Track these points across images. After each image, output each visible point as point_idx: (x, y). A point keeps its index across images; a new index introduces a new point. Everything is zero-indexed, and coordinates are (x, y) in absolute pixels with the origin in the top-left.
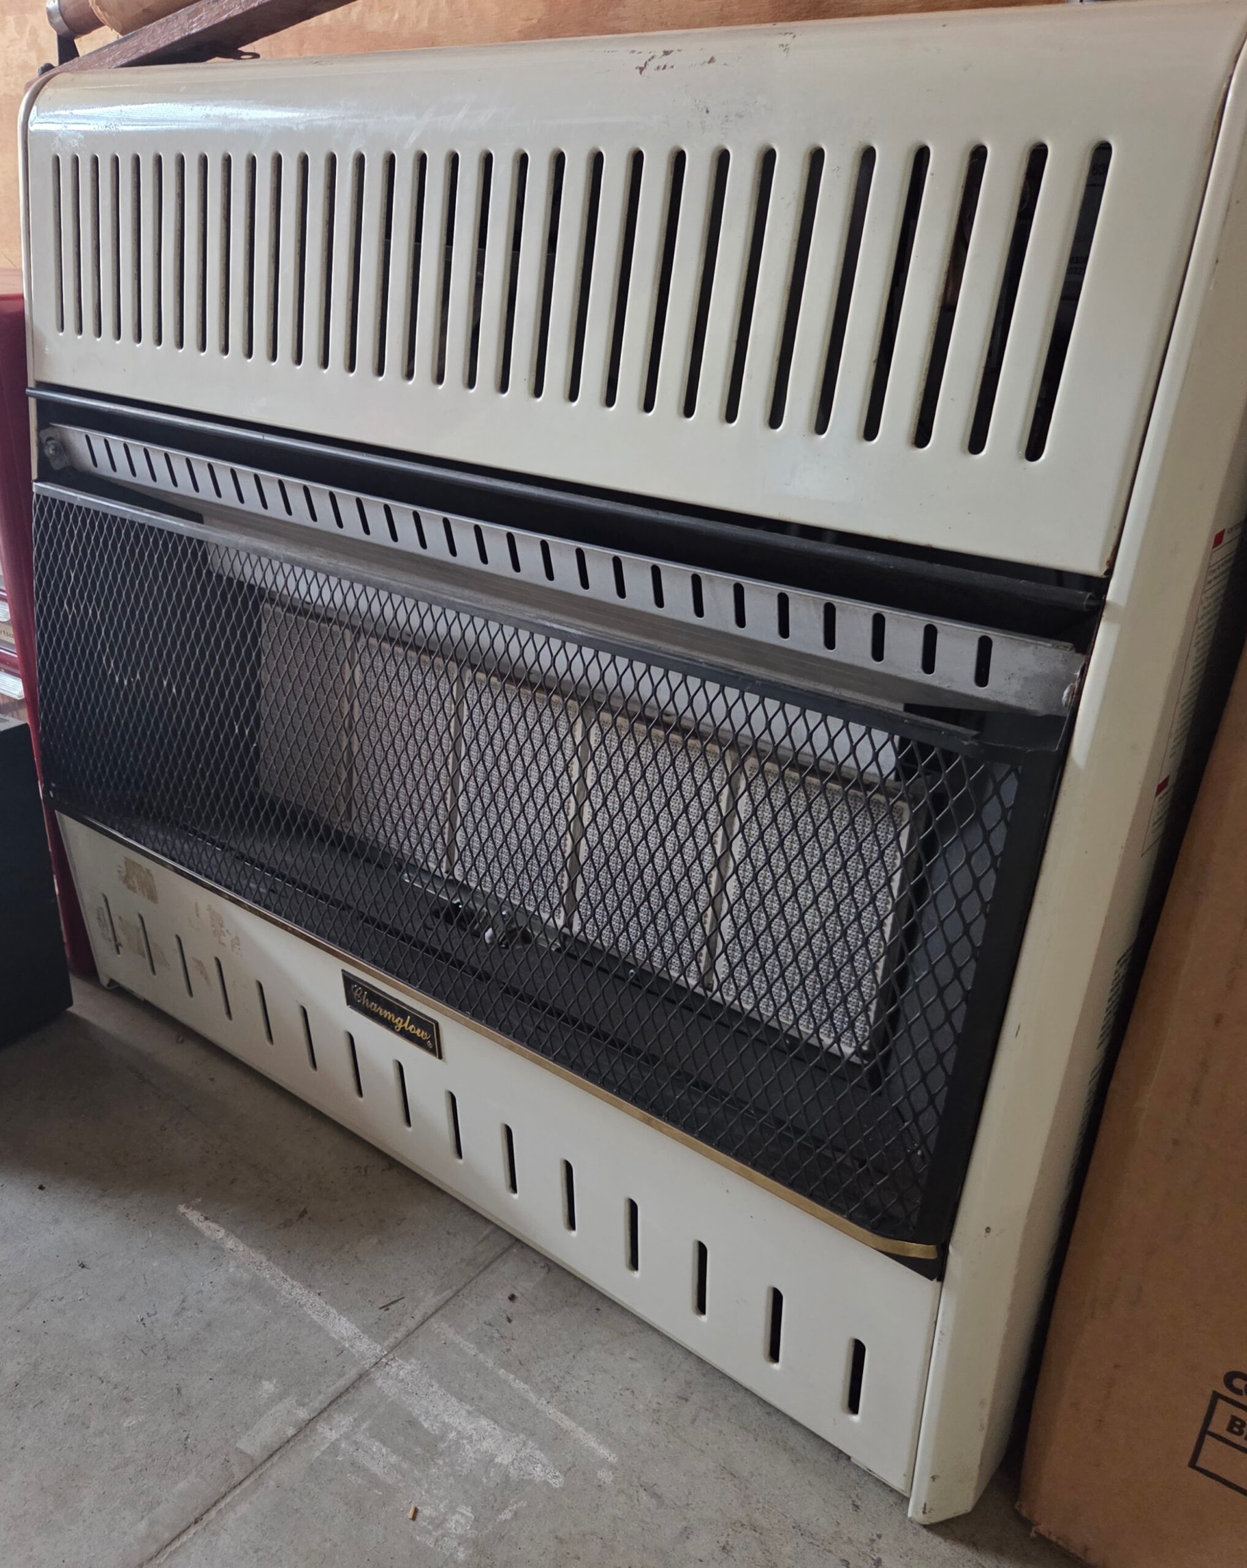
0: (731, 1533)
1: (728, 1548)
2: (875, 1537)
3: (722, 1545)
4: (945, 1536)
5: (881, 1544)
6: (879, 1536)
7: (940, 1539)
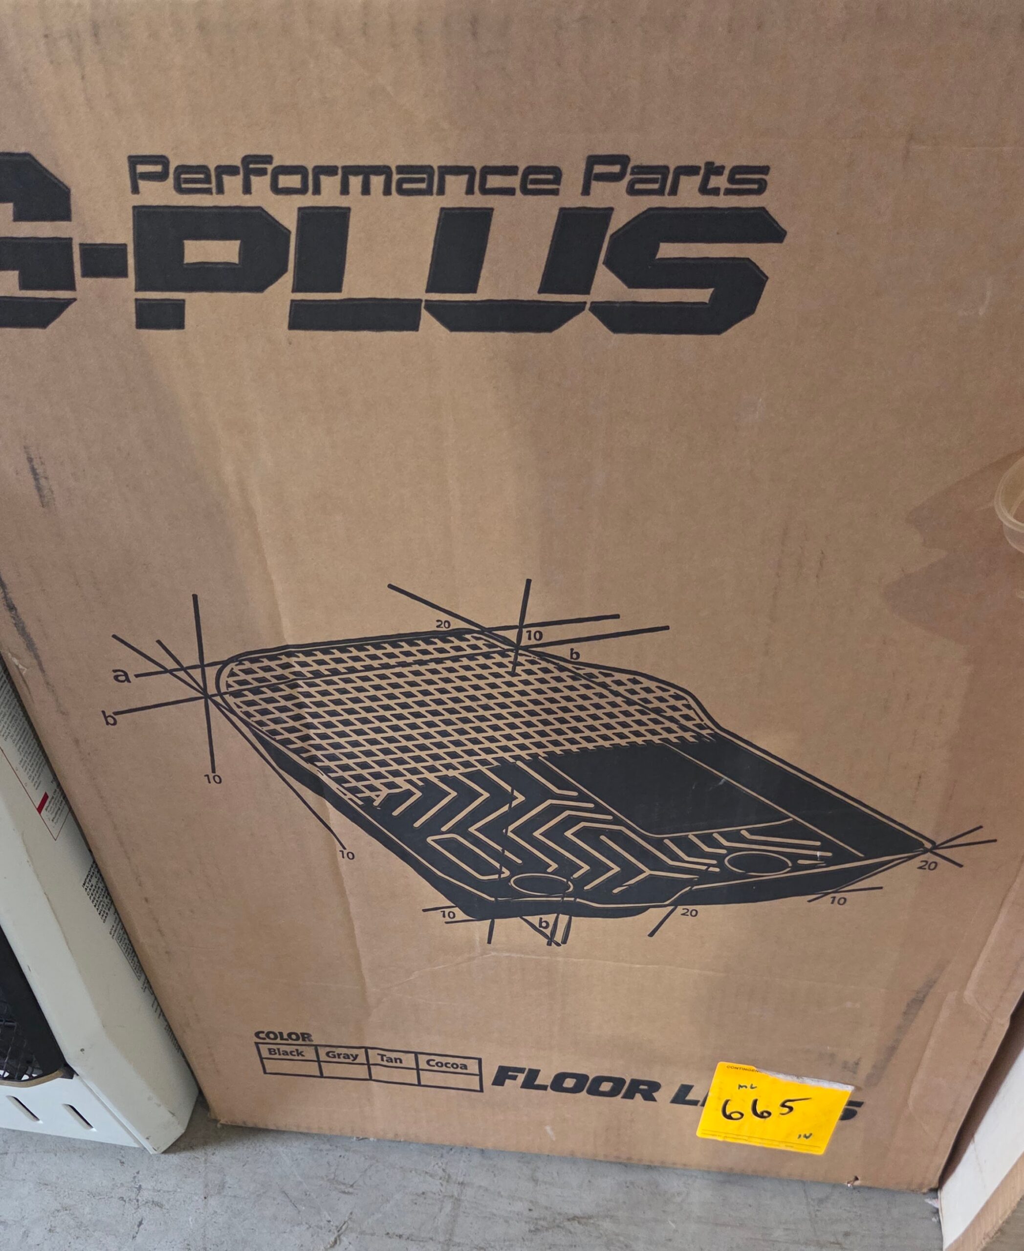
0: (53, 1219)
1: (52, 1229)
2: (136, 1174)
3: (48, 1229)
4: (174, 1152)
5: (140, 1176)
6: (138, 1173)
7: (173, 1155)
